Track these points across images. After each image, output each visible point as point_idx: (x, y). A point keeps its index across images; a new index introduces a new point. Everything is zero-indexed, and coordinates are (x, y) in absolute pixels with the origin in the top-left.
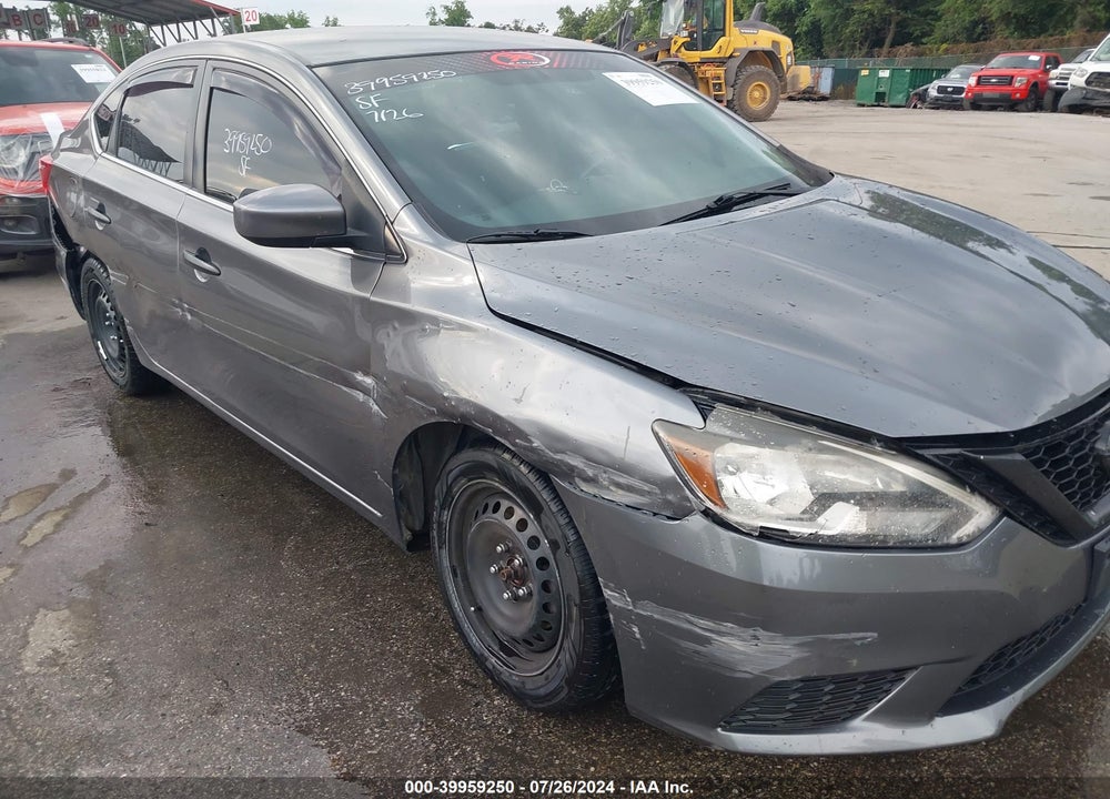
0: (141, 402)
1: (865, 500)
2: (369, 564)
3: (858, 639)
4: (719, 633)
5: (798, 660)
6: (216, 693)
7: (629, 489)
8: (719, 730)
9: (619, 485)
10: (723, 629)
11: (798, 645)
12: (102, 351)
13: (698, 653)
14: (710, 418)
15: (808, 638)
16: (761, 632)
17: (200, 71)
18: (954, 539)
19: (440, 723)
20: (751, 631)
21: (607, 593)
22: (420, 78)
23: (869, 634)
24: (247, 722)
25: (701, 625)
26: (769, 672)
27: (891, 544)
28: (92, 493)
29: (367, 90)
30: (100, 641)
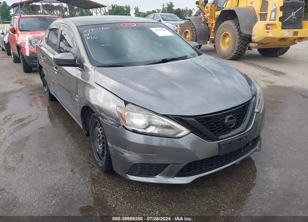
0: (52, 102)
1: (157, 126)
2: (85, 140)
3: (153, 156)
4: (125, 152)
5: (139, 159)
6: (42, 162)
7: (112, 120)
8: (127, 174)
9: (110, 120)
10: (125, 151)
11: (139, 155)
12: (45, 90)
13: (122, 156)
14: (126, 106)
15: (141, 154)
16: (132, 152)
17: (61, 25)
18: (177, 136)
19: (83, 172)
20: (130, 152)
21: (108, 143)
22: (101, 29)
23: (155, 155)
24: (45, 168)
25: (122, 150)
26: (133, 161)
27: (161, 135)
28: (33, 120)
29: (88, 32)
30: (22, 150)
